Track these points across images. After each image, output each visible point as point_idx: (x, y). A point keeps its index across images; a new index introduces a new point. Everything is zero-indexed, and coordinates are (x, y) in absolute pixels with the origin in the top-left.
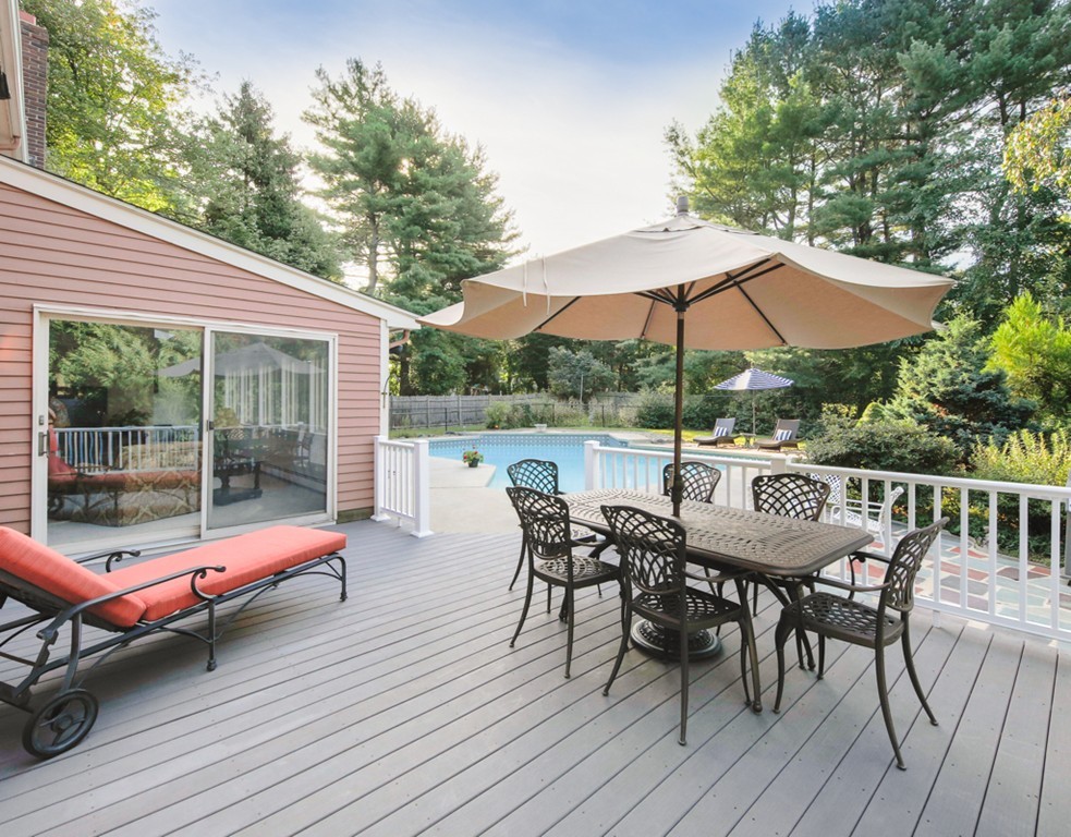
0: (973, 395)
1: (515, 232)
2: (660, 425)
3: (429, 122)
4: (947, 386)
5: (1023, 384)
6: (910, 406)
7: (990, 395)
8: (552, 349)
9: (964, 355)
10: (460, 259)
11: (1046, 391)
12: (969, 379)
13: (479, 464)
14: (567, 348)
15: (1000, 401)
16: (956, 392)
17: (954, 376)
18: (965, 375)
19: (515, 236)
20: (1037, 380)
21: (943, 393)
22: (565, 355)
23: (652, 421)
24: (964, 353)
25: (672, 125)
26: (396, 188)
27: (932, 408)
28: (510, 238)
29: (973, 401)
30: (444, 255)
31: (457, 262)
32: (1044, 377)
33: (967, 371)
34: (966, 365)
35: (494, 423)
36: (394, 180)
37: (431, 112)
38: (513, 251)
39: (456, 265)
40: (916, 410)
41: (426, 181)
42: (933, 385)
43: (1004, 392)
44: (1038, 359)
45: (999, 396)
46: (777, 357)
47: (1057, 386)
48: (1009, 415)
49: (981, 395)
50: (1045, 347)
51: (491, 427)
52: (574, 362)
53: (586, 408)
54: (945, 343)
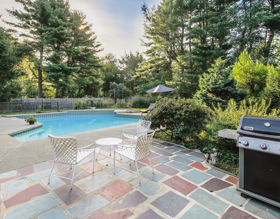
0: (223, 89)
1: (99, 44)
2: (141, 107)
3: (67, 5)
4: (213, 85)
5: (244, 85)
6: (201, 94)
7: (230, 89)
8: (111, 83)
9: (221, 73)
10: (74, 51)
11: (252, 87)
12: (222, 82)
13: (35, 123)
14: (116, 82)
15: (233, 91)
16: (216, 88)
17: (216, 82)
18: (220, 81)
19: (99, 45)
20: (249, 84)
21: (212, 88)
22: (115, 84)
23: (138, 106)
24: (221, 72)
25: (144, 4)
26: (49, 25)
27: (210, 95)
28: (97, 46)
29: (223, 91)
30: (69, 49)
31: (73, 51)
32: (251, 83)
33: (221, 79)
34: (221, 77)
35: (77, 107)
36: (48, 22)
37: (67, 2)
38: (98, 50)
39: (73, 53)
40: (203, 96)
41: (61, 23)
42: (209, 85)
43: (235, 87)
44: (249, 75)
45: (232, 89)
46: (176, 83)
47: (256, 86)
48: (236, 97)
49: (226, 88)
50: (251, 70)
51: (76, 108)
52: (117, 87)
53: (116, 102)
54: (215, 69)
